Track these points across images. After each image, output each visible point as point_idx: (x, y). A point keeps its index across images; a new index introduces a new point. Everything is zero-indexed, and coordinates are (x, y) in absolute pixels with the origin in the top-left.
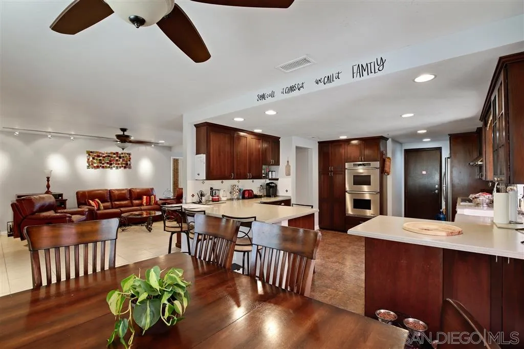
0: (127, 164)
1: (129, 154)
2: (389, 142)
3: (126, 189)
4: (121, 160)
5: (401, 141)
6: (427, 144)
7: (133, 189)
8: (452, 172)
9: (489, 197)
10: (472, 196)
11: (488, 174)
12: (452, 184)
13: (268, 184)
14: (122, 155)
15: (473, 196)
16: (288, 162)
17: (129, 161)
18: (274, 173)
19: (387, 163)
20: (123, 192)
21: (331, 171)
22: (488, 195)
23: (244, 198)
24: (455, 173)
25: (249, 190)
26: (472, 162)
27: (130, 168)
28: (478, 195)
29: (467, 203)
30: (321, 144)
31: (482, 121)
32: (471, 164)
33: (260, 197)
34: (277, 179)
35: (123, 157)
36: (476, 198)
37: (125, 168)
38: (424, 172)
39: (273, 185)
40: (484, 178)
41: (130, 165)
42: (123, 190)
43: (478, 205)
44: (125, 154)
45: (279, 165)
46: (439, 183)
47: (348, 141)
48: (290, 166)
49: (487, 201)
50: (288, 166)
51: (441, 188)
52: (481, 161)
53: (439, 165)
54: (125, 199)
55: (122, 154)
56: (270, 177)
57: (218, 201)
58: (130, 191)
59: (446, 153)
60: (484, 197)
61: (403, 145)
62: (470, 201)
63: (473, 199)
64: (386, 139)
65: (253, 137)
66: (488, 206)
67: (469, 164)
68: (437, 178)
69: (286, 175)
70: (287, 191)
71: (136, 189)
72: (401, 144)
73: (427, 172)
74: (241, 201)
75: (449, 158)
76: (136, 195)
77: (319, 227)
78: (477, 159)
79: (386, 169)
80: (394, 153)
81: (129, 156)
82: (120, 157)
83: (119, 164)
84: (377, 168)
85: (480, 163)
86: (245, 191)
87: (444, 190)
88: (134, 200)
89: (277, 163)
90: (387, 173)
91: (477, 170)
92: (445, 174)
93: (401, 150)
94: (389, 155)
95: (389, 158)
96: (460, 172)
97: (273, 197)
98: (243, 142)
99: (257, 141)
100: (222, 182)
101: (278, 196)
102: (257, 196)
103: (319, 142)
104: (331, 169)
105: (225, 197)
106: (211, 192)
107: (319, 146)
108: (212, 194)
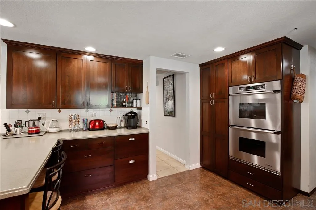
16: (147, 88)
18: (138, 101)
19: (298, 83)
21: (213, 99)
25: (98, 121)
30: (203, 67)
33: (115, 128)
34: (141, 109)
39: (130, 115)
45: (142, 92)
50: (147, 93)
56: (135, 106)
64: (299, 47)
69: (146, 104)
70: (146, 122)
77: (201, 165)
79: (296, 93)
84: (275, 92)
86: (91, 122)
90: (297, 99)
95: (304, 76)
97: (130, 129)
98: (76, 66)
99: (102, 64)
100: (60, 111)
101: (140, 127)
102: (109, 128)
103: (200, 65)
104: (212, 96)
105: (57, 128)
106: (27, 123)
107: (200, 69)
108: (27, 126)
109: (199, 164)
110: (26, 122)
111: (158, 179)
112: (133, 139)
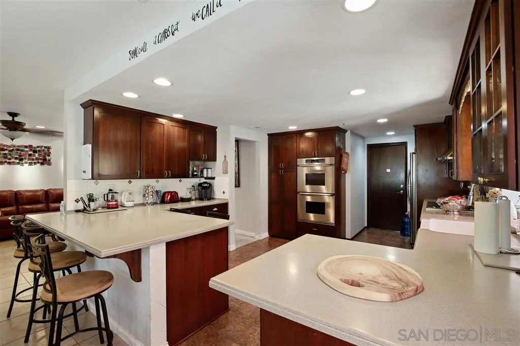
0: (45, 160)
1: (49, 148)
2: (348, 135)
3: (41, 190)
4: (37, 155)
5: (363, 134)
6: (391, 137)
7: (50, 189)
8: (417, 170)
9: (461, 202)
10: (439, 201)
11: (461, 171)
12: (417, 184)
13: (200, 185)
14: (38, 149)
15: (442, 201)
16: (225, 157)
17: (49, 156)
18: (209, 170)
19: (345, 159)
20: (38, 194)
21: (282, 169)
22: (460, 200)
23: (163, 202)
24: (421, 172)
25: (171, 192)
26: (440, 157)
27: (49, 163)
28: (447, 199)
29: (434, 209)
30: (272, 137)
31: (452, 104)
32: (439, 159)
33: (189, 200)
34: (213, 178)
35: (39, 151)
36: (445, 203)
37: (42, 164)
38: (388, 171)
39: (206, 185)
40: (454, 178)
41: (49, 160)
42: (37, 191)
43: (447, 212)
44: (42, 147)
45: (216, 161)
46: (404, 182)
47: (300, 133)
48: (227, 162)
49: (459, 207)
50: (225, 162)
51: (405, 189)
52: (451, 156)
53: (404, 162)
54: (38, 202)
55: (38, 147)
56: (205, 176)
57: (117, 207)
58: (47, 193)
59: (411, 149)
60: (455, 203)
61: (366, 139)
62: (438, 207)
63: (441, 204)
64: (345, 131)
65: (173, 124)
66: (460, 214)
67: (437, 159)
68: (402, 176)
69: (223, 173)
70: (224, 193)
71: (55, 189)
72: (363, 138)
73: (391, 170)
74: (159, 206)
75: (414, 153)
76: (55, 197)
77: (269, 234)
78: (446, 153)
79: (343, 166)
80: (353, 148)
81: (48, 151)
82: (35, 152)
83: (33, 159)
84: (331, 165)
85: (449, 158)
86: (165, 193)
87: (409, 190)
88: (51, 203)
89: (213, 158)
90: (344, 171)
91: (445, 167)
92: (410, 173)
93: (364, 146)
94: (348, 150)
95: (347, 154)
96: (427, 170)
97: (206, 200)
98: (158, 130)
99: (181, 130)
100: (130, 182)
101: (213, 199)
102: (183, 200)
103: (268, 135)
104: (281, 166)
105: (132, 201)
106: (106, 196)
107: (269, 138)
108: (106, 199)
109: (268, 233)
110: (104, 195)
111: (236, 249)
112: (215, 209)
